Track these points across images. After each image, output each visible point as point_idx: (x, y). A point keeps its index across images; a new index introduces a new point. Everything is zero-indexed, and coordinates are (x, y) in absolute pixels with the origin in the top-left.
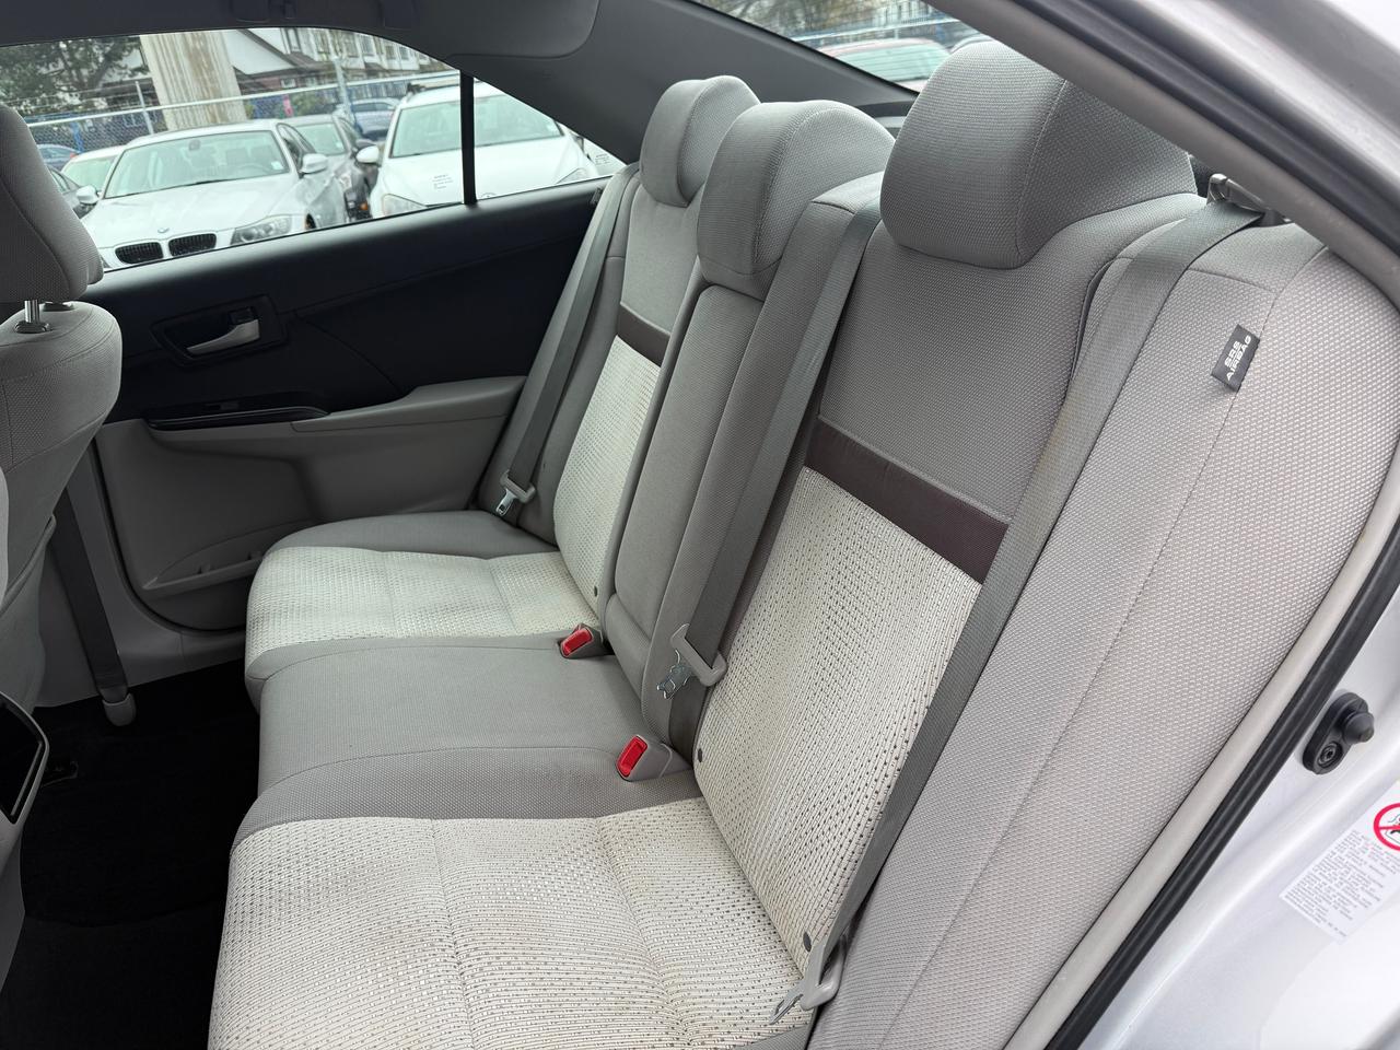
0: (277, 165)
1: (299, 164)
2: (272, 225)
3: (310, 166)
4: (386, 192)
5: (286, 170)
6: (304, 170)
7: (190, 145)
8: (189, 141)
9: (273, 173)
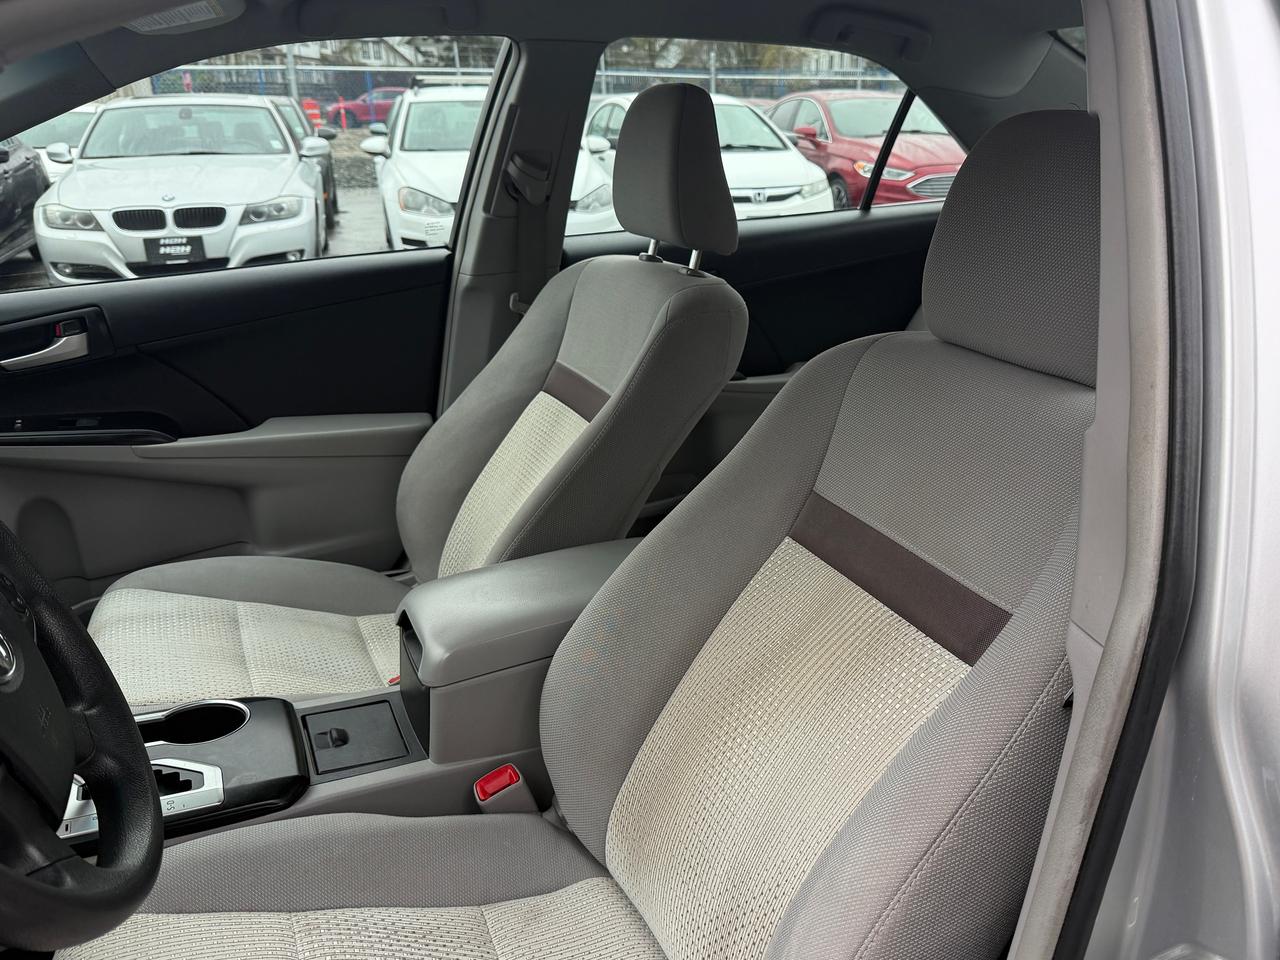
0: (277, 145)
1: (298, 146)
2: (284, 205)
3: (311, 149)
4: (404, 184)
5: (287, 150)
6: (304, 152)
7: (181, 113)
8: (179, 108)
9: (271, 152)
